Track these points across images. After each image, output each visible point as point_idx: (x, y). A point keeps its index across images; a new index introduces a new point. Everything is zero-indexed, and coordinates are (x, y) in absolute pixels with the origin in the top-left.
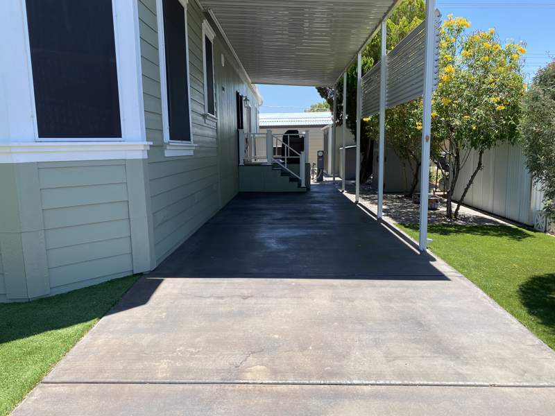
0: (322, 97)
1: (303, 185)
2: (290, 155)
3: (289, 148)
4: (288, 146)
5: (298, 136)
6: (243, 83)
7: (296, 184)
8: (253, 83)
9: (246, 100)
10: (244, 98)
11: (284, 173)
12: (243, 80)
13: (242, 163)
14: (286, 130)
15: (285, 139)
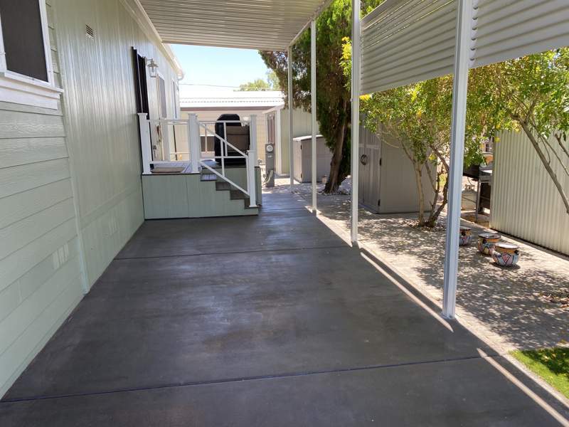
0: (269, 66)
1: (253, 204)
2: (229, 154)
3: (227, 143)
4: (225, 141)
5: (240, 124)
6: (147, 40)
7: (241, 203)
8: (164, 42)
9: (153, 65)
10: (148, 63)
11: (221, 185)
12: (147, 35)
13: (147, 170)
14: (220, 114)
15: (219, 128)
